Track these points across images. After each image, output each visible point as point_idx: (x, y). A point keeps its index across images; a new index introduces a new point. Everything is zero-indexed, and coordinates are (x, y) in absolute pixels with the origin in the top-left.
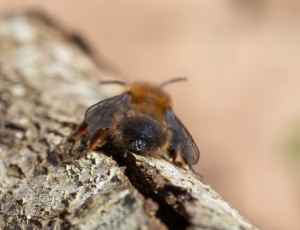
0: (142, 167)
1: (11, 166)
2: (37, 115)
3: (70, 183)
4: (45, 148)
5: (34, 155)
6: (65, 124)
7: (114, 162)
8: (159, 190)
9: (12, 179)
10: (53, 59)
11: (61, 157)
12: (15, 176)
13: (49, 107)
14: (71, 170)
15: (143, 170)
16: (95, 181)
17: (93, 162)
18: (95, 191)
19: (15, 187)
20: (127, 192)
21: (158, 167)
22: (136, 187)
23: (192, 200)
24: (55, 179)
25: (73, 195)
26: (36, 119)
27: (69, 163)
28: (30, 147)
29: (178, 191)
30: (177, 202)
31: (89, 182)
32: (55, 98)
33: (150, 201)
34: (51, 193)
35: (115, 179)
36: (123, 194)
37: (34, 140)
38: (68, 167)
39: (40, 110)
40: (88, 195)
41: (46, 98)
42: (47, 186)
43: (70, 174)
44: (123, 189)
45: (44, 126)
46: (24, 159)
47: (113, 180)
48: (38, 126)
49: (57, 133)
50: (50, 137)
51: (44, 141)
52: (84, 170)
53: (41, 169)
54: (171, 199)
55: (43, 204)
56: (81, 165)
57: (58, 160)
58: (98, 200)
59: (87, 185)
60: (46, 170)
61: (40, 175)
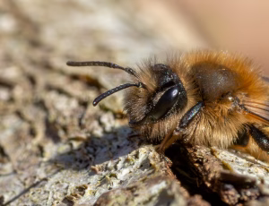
2: (33, 63)
4: (42, 115)
5: (25, 126)
6: (75, 77)
8: (213, 181)
11: (65, 129)
13: (51, 50)
14: (80, 150)
15: (190, 151)
16: (116, 168)
18: (115, 184)
20: (163, 185)
22: (179, 177)
23: (262, 196)
25: (82, 189)
26: (30, 69)
27: (77, 139)
28: (19, 114)
29: (241, 184)
30: (241, 201)
31: (107, 169)
32: (62, 36)
33: (198, 199)
34: (47, 187)
35: (146, 165)
36: (156, 189)
37: (25, 102)
38: (76, 145)
39: (38, 54)
40: (104, 190)
41: (48, 36)
42: (43, 175)
44: (156, 180)
45: (42, 79)
46: (9, 133)
47: (142, 166)
48: (32, 80)
49: (61, 91)
50: (51, 97)
51: (41, 104)
54: (231, 196)
57: (61, 133)
58: (118, 197)
59: (104, 173)
60: (41, 150)
61: (34, 160)
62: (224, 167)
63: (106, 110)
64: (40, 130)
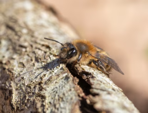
1: (20, 63)
2: (32, 41)
4: (34, 55)
5: (30, 58)
6: (43, 45)
8: (80, 73)
9: (20, 68)
10: (40, 17)
11: (40, 59)
12: (21, 67)
13: (37, 38)
14: (44, 65)
16: (54, 69)
17: (53, 61)
18: (54, 74)
19: (21, 72)
20: (66, 74)
22: (71, 72)
23: (93, 77)
24: (38, 69)
25: (45, 75)
26: (31, 43)
27: (44, 62)
28: (28, 55)
29: (87, 74)
30: (87, 78)
32: (40, 34)
33: (76, 78)
34: (36, 74)
35: (62, 69)
36: (65, 75)
37: (30, 52)
39: (33, 39)
40: (51, 75)
41: (36, 34)
42: (34, 71)
44: (65, 73)
45: (34, 46)
46: (25, 60)
47: (61, 69)
48: (32, 46)
49: (39, 49)
50: (37, 51)
51: (34, 52)
52: (49, 65)
53: (32, 64)
54: (85, 77)
55: (32, 79)
57: (39, 60)
58: (54, 77)
59: (51, 71)
60: (34, 65)
61: (32, 67)
62: (83, 69)
63: (51, 54)
64: (34, 59)
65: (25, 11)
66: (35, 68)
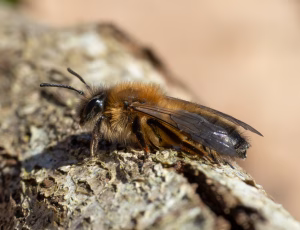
0: (213, 185)
1: (79, 182)
3: (139, 201)
4: (115, 165)
5: (104, 172)
7: (185, 180)
9: (80, 196)
11: (131, 174)
12: (83, 193)
14: (141, 188)
15: (213, 189)
16: (164, 199)
17: (163, 179)
18: (165, 210)
19: (83, 204)
21: (230, 186)
23: (263, 219)
24: (124, 197)
25: (142, 213)
27: (139, 181)
28: (99, 164)
29: (249, 211)
31: (158, 199)
34: (119, 211)
35: (185, 197)
36: (194, 212)
38: (138, 185)
40: (157, 214)
42: (115, 203)
43: (139, 191)
46: (92, 176)
52: (154, 188)
53: (111, 187)
54: (242, 218)
55: (111, 222)
56: (151, 182)
57: (128, 177)
58: (168, 218)
59: (157, 203)
60: (115, 187)
61: (110, 193)
62: (238, 200)
63: (157, 162)
64: (114, 174)
65: (89, 59)
66: (117, 195)
